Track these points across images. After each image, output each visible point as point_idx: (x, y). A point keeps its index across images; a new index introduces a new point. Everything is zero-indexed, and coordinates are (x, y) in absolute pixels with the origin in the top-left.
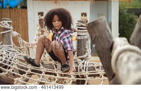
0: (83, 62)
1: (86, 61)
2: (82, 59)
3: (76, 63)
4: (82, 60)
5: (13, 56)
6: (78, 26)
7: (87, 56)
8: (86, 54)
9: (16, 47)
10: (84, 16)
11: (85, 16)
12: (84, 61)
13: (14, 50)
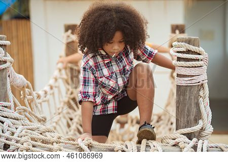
0: (192, 143)
1: (201, 141)
2: (190, 136)
3: (174, 146)
4: (191, 139)
5: (14, 130)
6: (178, 52)
7: (202, 129)
8: (200, 122)
9: (20, 107)
10: (177, 32)
11: (180, 33)
12: (195, 140)
13: (16, 115)
